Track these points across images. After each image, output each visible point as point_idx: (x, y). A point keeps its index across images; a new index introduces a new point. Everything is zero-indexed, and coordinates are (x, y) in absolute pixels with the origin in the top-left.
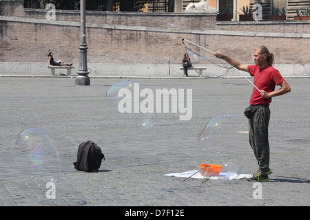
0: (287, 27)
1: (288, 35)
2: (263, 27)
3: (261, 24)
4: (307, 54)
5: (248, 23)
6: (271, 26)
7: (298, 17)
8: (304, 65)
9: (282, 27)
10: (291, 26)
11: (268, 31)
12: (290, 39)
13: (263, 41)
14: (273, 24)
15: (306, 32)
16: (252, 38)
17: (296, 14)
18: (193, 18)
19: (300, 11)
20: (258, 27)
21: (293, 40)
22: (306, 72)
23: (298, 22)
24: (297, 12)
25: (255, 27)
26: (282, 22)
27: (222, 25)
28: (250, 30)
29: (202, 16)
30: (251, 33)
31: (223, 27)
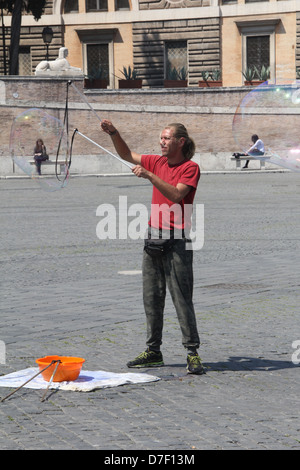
0: (189, 98)
1: (192, 109)
2: (154, 97)
3: (152, 93)
4: (221, 138)
5: (132, 91)
6: (166, 96)
7: (205, 83)
8: (216, 154)
9: (182, 98)
10: (196, 96)
11: (162, 104)
12: (195, 116)
13: (154, 119)
14: (170, 93)
15: (217, 105)
16: (139, 114)
17: (201, 79)
18: (48, 85)
19: (207, 74)
20: (147, 97)
21: (199, 117)
22: (219, 164)
23: (205, 89)
24: (203, 76)
25: (143, 98)
26: (182, 89)
27: (92, 94)
28: (135, 103)
29: (61, 81)
30: (137, 107)
31: (94, 98)
